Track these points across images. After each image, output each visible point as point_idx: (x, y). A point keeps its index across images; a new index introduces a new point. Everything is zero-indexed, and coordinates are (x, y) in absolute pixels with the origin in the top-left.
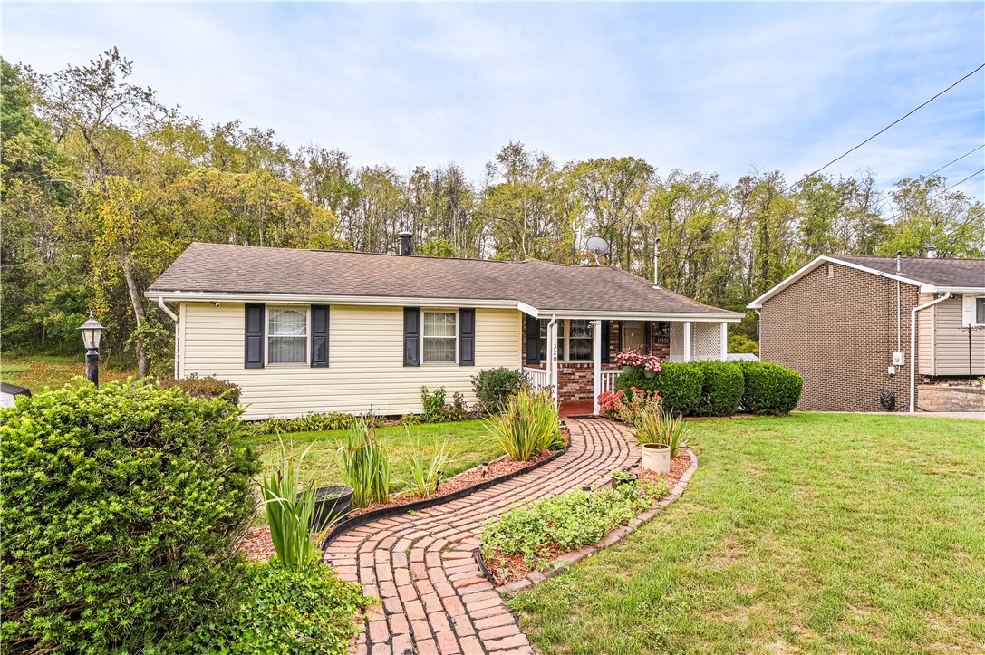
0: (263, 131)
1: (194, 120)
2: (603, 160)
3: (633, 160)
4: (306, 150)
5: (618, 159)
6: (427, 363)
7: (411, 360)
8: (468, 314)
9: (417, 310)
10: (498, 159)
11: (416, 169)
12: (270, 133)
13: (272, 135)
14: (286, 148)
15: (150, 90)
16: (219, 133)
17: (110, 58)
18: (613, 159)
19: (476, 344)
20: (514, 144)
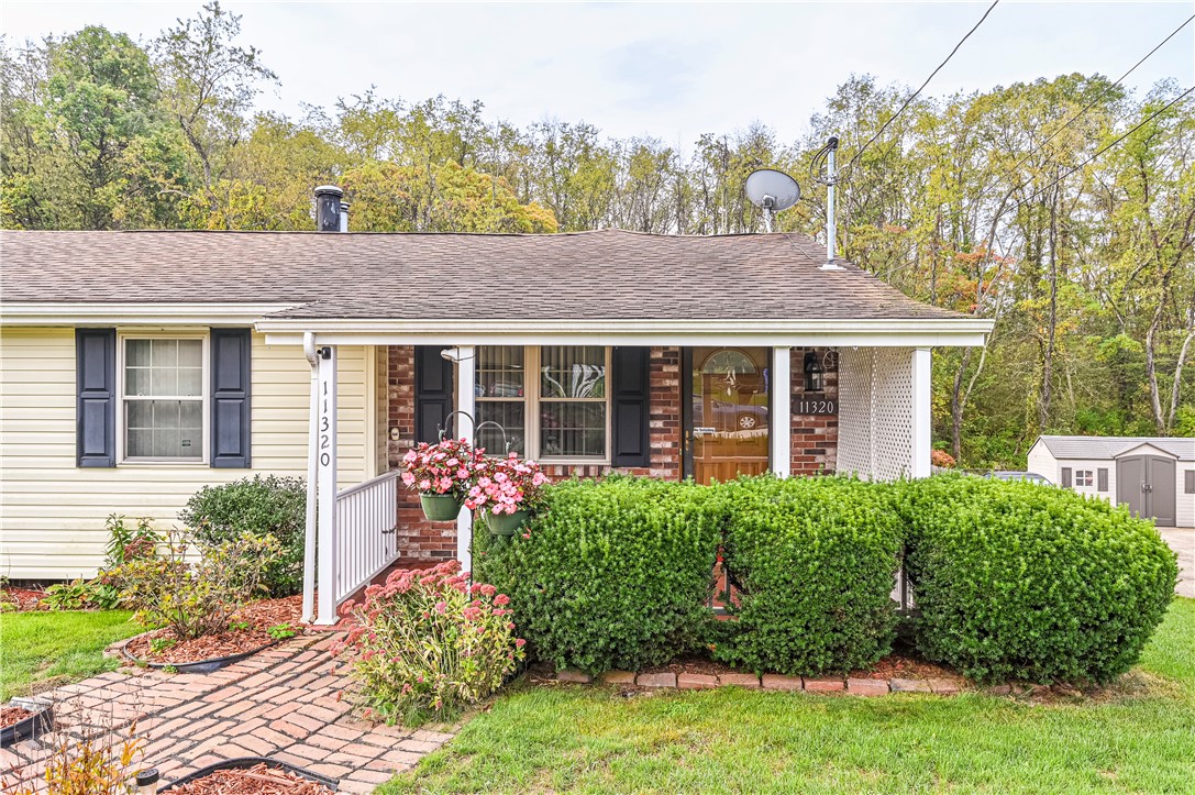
0: (468, 105)
1: (395, 104)
2: (1022, 85)
3: (1081, 78)
4: (539, 128)
5: (1051, 81)
6: (133, 460)
7: (93, 452)
8: (232, 343)
9: (106, 335)
10: (831, 106)
11: (700, 139)
12: (477, 106)
13: (481, 108)
14: (514, 129)
15: (253, 50)
16: (419, 115)
17: (212, 15)
18: (1042, 81)
19: (255, 414)
20: (857, 79)
